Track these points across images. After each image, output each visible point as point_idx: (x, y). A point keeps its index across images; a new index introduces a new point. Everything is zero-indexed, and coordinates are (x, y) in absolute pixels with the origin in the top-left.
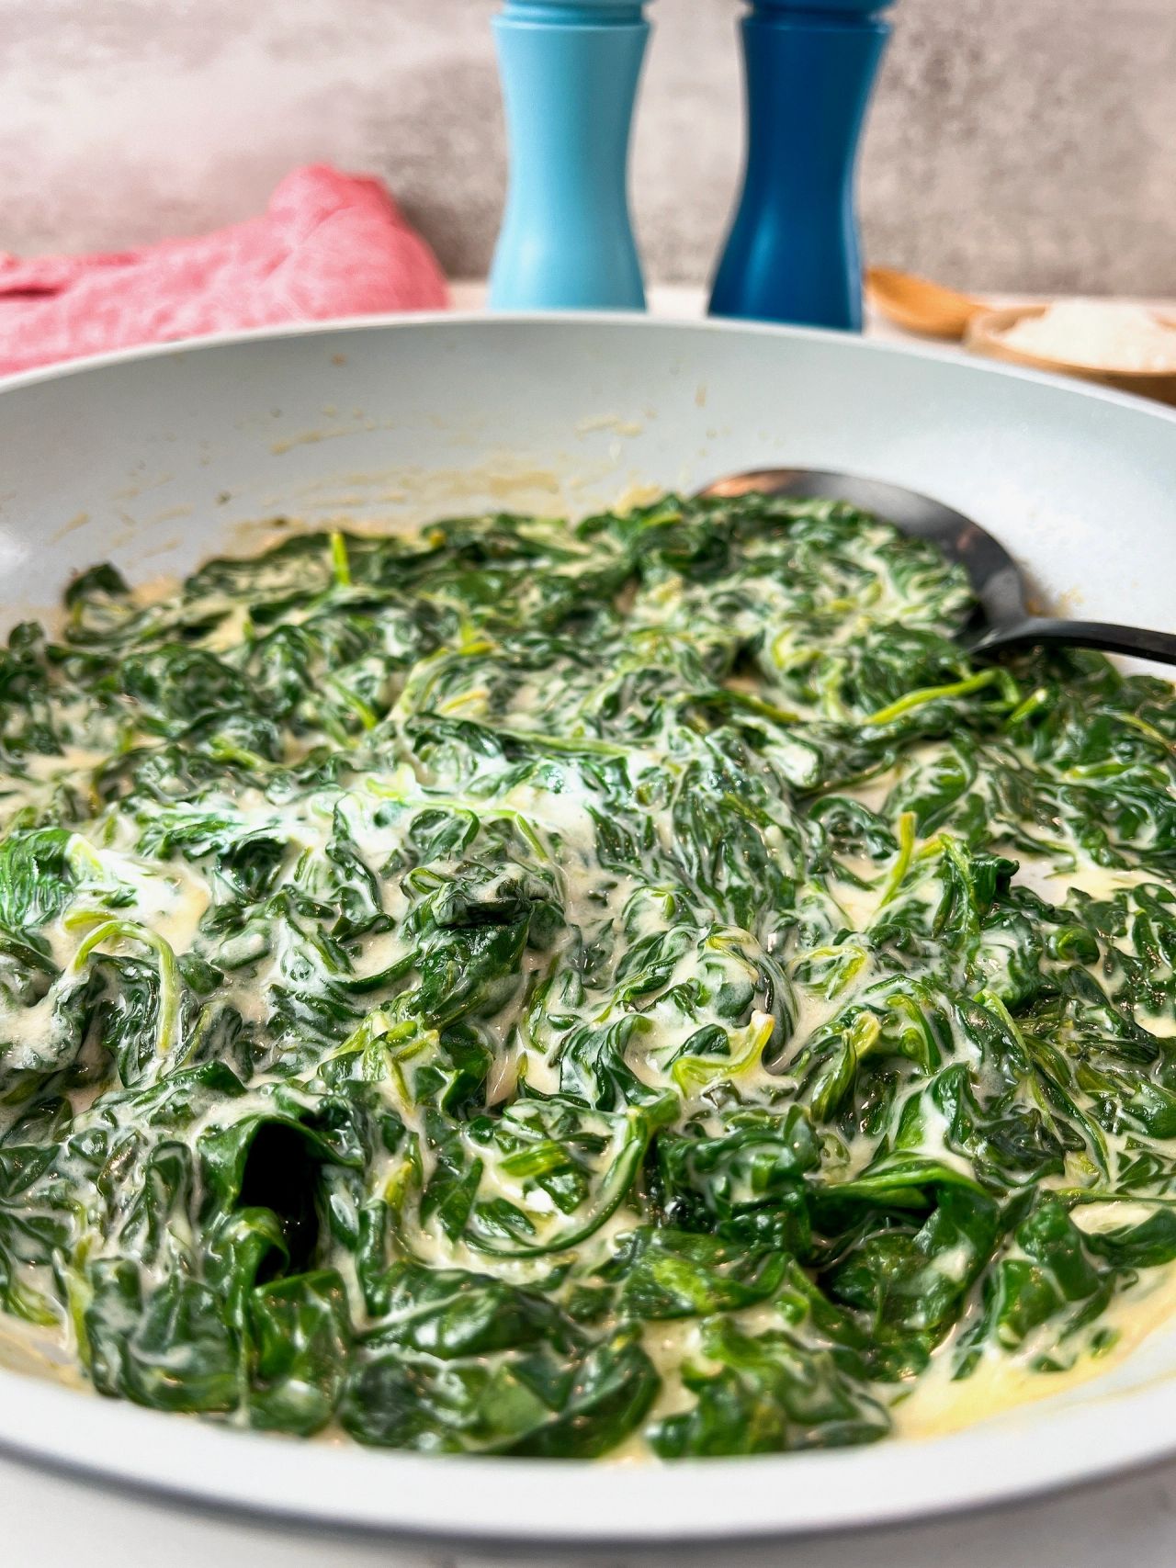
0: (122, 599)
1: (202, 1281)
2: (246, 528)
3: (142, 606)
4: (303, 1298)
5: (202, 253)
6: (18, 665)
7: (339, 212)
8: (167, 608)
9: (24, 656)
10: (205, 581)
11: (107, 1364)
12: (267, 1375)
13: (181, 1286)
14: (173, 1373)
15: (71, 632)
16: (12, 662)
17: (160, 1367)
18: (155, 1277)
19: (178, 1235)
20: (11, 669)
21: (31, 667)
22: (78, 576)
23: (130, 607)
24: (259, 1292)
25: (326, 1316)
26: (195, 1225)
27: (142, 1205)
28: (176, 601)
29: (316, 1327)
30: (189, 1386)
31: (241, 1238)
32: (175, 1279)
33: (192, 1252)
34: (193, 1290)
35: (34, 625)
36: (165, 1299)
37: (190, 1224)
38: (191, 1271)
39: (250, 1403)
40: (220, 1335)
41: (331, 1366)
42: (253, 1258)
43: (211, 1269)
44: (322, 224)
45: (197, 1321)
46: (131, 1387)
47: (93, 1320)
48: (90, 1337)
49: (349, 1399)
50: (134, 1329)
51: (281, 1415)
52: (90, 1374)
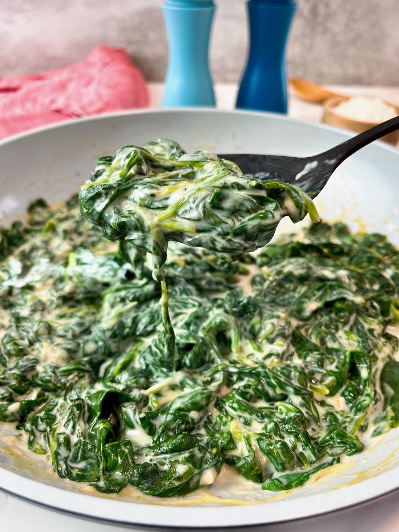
0: (46, 210)
1: (88, 441)
3: (53, 211)
4: (120, 448)
6: (15, 235)
7: (111, 63)
8: (62, 212)
9: (17, 232)
10: (73, 202)
11: (61, 467)
12: (109, 470)
13: (82, 443)
14: (81, 470)
15: (31, 222)
16: (13, 234)
17: (77, 468)
18: (74, 439)
19: (81, 427)
20: (13, 236)
21: (19, 235)
22: (32, 203)
23: (49, 212)
24: (107, 445)
25: (127, 454)
26: (86, 423)
27: (71, 417)
28: (65, 210)
29: (124, 457)
30: (85, 474)
31: (100, 429)
32: (80, 440)
33: (85, 431)
34: (85, 444)
35: (19, 222)
36: (77, 447)
37: (85, 423)
38: (85, 438)
39: (105, 479)
40: (93, 457)
41: (128, 469)
42: (104, 434)
43: (91, 437)
44: (105, 68)
45: (87, 453)
46: (68, 475)
47: (57, 454)
48: (56, 459)
49: (136, 477)
50: (69, 456)
51: (114, 483)
52: (56, 470)
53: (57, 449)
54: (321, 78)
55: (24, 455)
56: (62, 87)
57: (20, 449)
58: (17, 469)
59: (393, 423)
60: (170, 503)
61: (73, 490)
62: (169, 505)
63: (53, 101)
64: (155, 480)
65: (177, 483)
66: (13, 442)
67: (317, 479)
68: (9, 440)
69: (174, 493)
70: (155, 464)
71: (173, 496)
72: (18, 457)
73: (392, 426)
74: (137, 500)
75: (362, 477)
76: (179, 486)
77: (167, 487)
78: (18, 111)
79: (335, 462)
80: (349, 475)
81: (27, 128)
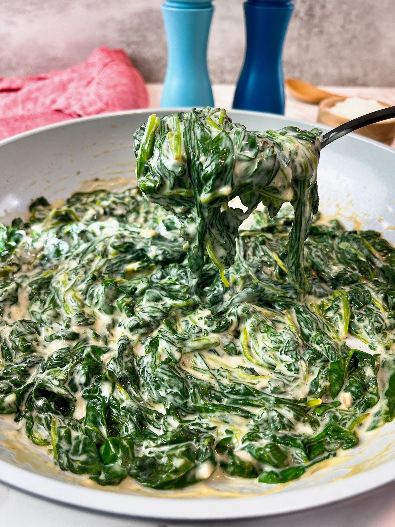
0: (47, 208)
2: (86, 182)
5: (65, 76)
7: (111, 64)
10: (73, 200)
11: (63, 460)
14: (82, 463)
15: (31, 218)
17: (79, 461)
22: (34, 201)
23: (50, 210)
25: (127, 448)
29: (125, 450)
30: (86, 466)
35: (19, 219)
36: (78, 441)
39: (105, 472)
44: (105, 68)
45: (88, 447)
46: (70, 468)
47: (58, 447)
48: (58, 452)
49: (135, 469)
50: (70, 449)
51: (114, 475)
52: (58, 464)
53: (58, 442)
54: (317, 79)
55: (26, 448)
56: (63, 87)
57: (21, 443)
58: (18, 463)
59: (387, 417)
60: (169, 496)
61: (74, 482)
62: (167, 498)
63: (53, 102)
64: (152, 473)
65: (174, 477)
66: (15, 436)
67: (313, 473)
68: (10, 434)
69: (171, 486)
70: (153, 457)
71: (170, 489)
72: (19, 451)
73: (387, 420)
74: (137, 492)
75: (357, 470)
76: (175, 479)
77: (164, 480)
78: (19, 111)
79: (331, 456)
80: (345, 468)
81: (28, 128)
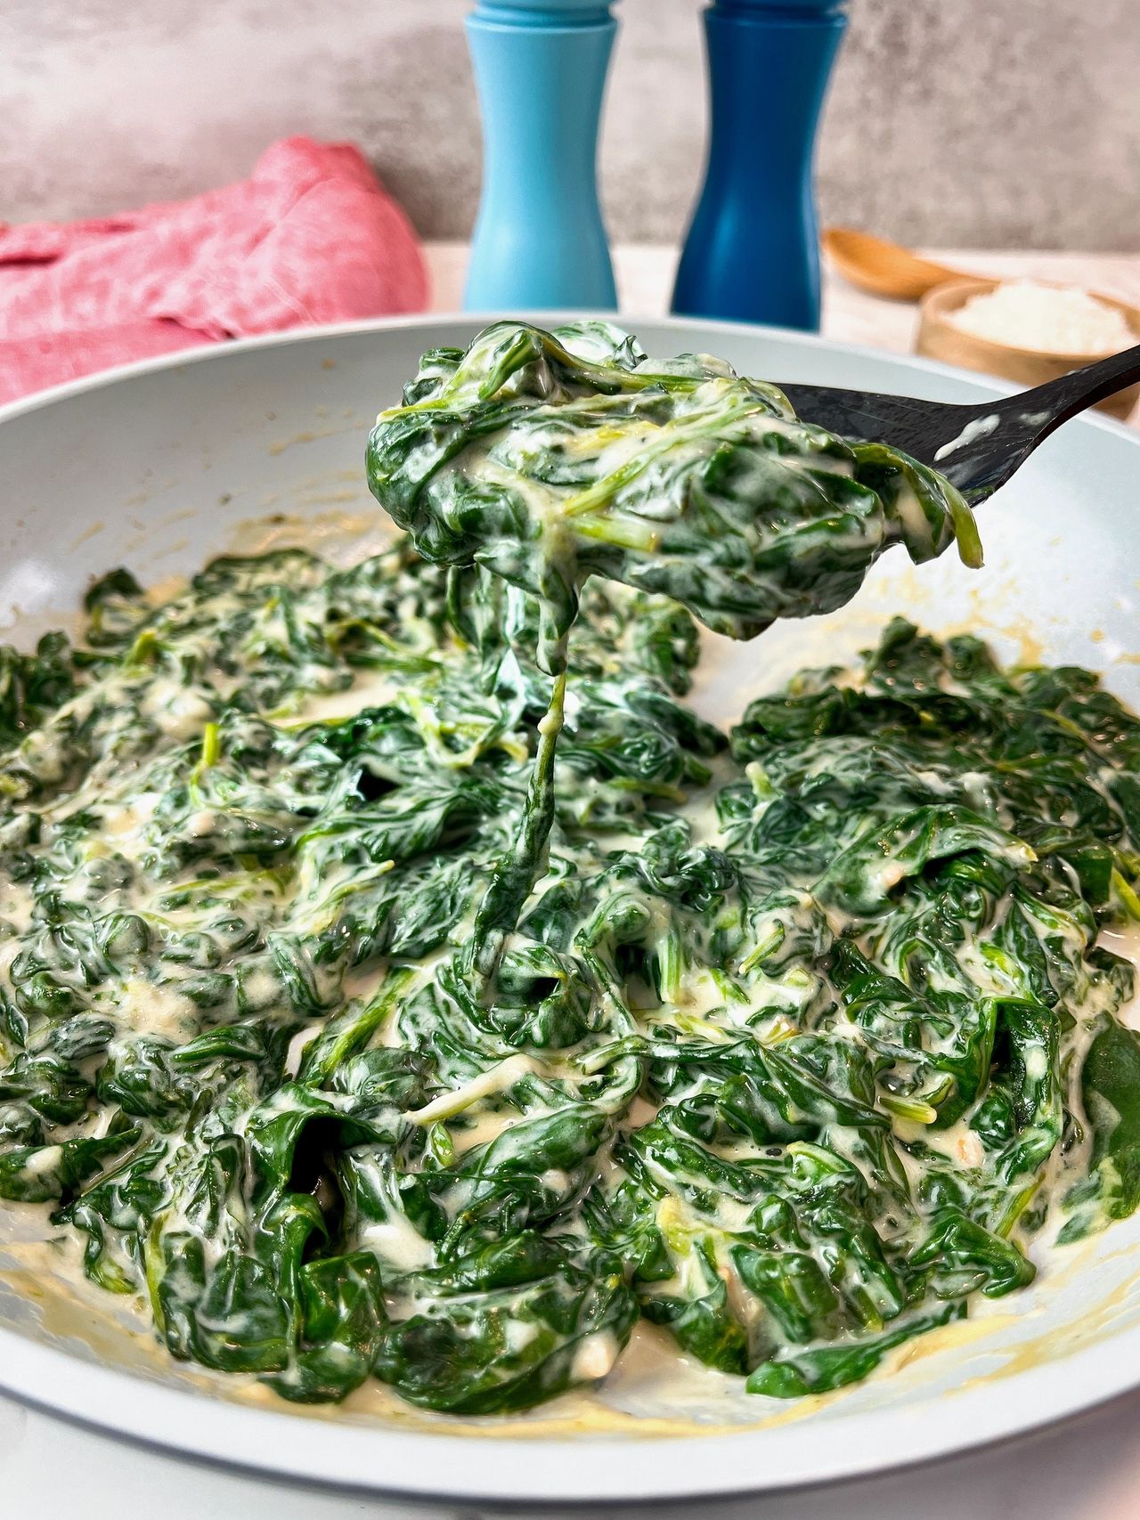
0: (135, 601)
1: (254, 1256)
2: (247, 526)
3: (156, 605)
4: (345, 1275)
5: (187, 220)
6: (48, 671)
7: (319, 185)
8: (180, 608)
9: (53, 665)
10: (212, 578)
12: (313, 1338)
13: (237, 1261)
14: (233, 1338)
15: (92, 635)
16: (42, 670)
17: (223, 1333)
18: (215, 1251)
19: (234, 1214)
20: (42, 676)
21: (59, 673)
22: (96, 582)
23: (144, 607)
24: (307, 1268)
25: (363, 1291)
26: (247, 1204)
27: (205, 1187)
28: (188, 601)
29: (356, 1300)
30: (246, 1349)
31: (289, 1220)
32: (232, 1254)
33: (245, 1229)
34: (247, 1264)
35: (59, 635)
37: (244, 1205)
38: (245, 1247)
39: (301, 1363)
40: (270, 1301)
41: (369, 1335)
42: (300, 1236)
43: (263, 1244)
44: (304, 198)
45: (251, 1290)
46: (199, 1351)
47: (165, 1292)
48: (163, 1308)
49: (391, 1357)
50: (199, 1299)
51: (326, 1374)
52: (164, 1340)
53: (165, 1278)
54: (914, 228)
55: (73, 1294)
56: (182, 252)
57: (61, 1280)
58: (52, 1335)
59: (1117, 1206)
60: (487, 1431)
61: (213, 1393)
62: (484, 1437)
63: (154, 294)
64: (443, 1367)
65: (505, 1376)
66: (42, 1258)
67: (902, 1365)
68: (30, 1254)
69: (498, 1404)
70: (443, 1321)
71: (495, 1411)
72: (55, 1302)
73: (1116, 1214)
74: (393, 1424)
75: (1030, 1356)
76: (511, 1383)
77: (478, 1387)
78: (56, 322)
79: (953, 1316)
80: (995, 1351)
81: (79, 371)
